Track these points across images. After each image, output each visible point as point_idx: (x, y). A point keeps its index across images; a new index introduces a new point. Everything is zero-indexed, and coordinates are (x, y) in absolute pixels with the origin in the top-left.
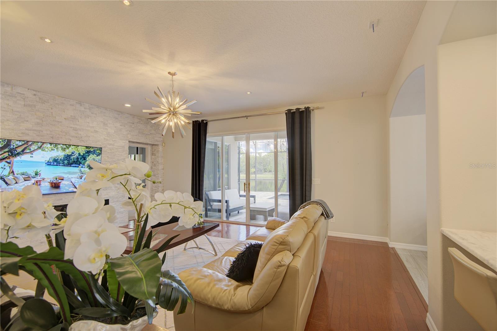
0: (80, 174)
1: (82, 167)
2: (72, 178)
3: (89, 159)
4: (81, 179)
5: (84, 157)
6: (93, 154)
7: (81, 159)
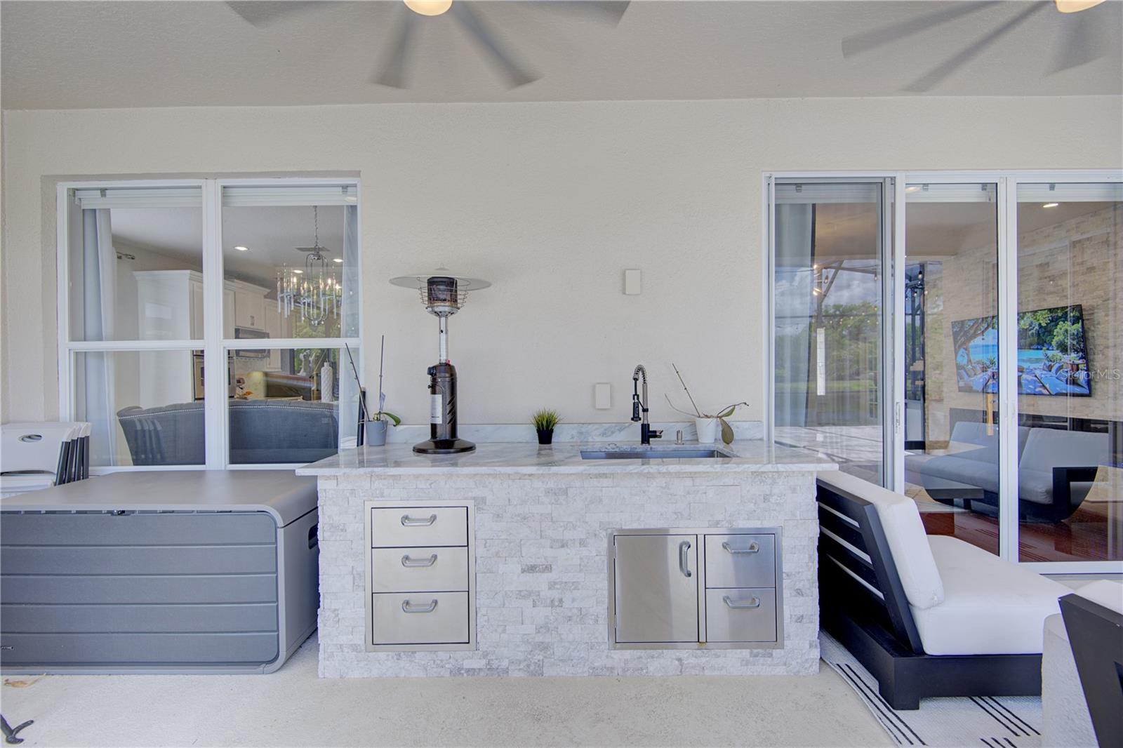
0: (1047, 362)
1: (1048, 349)
2: (1035, 369)
3: (1058, 332)
4: (1050, 371)
5: (1049, 329)
6: (1064, 322)
7: (1044, 333)
